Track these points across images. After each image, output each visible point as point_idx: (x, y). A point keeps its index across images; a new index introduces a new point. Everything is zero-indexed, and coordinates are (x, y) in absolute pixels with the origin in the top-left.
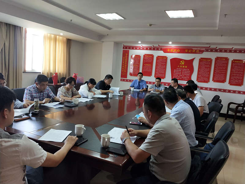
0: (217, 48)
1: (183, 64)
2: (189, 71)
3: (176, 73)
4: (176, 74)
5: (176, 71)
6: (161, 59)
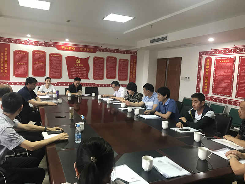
1: (79, 62)
4: (73, 73)
5: (73, 70)
6: (55, 56)
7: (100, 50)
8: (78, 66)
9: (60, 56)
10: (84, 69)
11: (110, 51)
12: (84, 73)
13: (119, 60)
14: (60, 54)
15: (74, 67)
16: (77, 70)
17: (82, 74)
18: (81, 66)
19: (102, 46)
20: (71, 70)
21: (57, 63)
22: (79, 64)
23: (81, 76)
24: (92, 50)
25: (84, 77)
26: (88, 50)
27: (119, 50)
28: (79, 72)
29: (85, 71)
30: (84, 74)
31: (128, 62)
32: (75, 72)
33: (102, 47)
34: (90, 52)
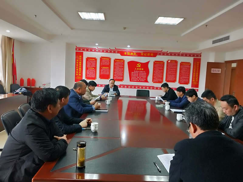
0: (168, 52)
3: (134, 75)
4: (134, 76)
5: (134, 73)
6: (118, 61)
7: (160, 54)
9: (123, 61)
10: (144, 72)
11: (171, 54)
13: (180, 63)
15: (134, 71)
16: (137, 74)
17: (142, 77)
20: (132, 74)
21: (120, 68)
23: (141, 79)
24: (152, 55)
25: (143, 80)
26: (149, 54)
27: (181, 53)
28: (139, 76)
29: (145, 74)
31: (190, 65)
33: (162, 51)
34: (150, 56)
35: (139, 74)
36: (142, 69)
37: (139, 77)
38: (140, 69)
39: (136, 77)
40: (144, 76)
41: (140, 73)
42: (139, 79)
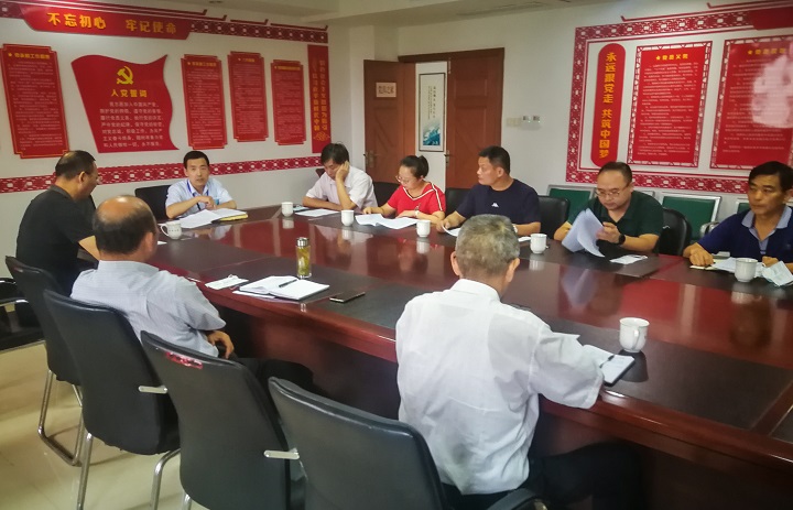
0: (228, 21)
1: (129, 80)
2: (159, 111)
3: (111, 121)
4: (111, 128)
5: (109, 114)
6: (24, 59)
7: (200, 28)
8: (129, 99)
9: (48, 57)
10: (150, 107)
11: (239, 29)
12: (155, 124)
13: (272, 65)
14: (46, 50)
15: (112, 104)
16: (125, 114)
17: (147, 129)
18: (139, 99)
19: (205, 11)
20: (103, 118)
21: (39, 90)
22: (128, 87)
23: (143, 137)
24: (171, 28)
25: (155, 140)
26: (158, 27)
27: (268, 25)
28: (132, 122)
29: (157, 114)
30: (153, 128)
31: (300, 73)
32: (118, 125)
33: (207, 15)
34: (164, 35)
35: (132, 115)
36: (143, 94)
37: (134, 127)
38: (134, 93)
39: (123, 129)
40: (153, 121)
41: (136, 111)
42: (138, 138)
